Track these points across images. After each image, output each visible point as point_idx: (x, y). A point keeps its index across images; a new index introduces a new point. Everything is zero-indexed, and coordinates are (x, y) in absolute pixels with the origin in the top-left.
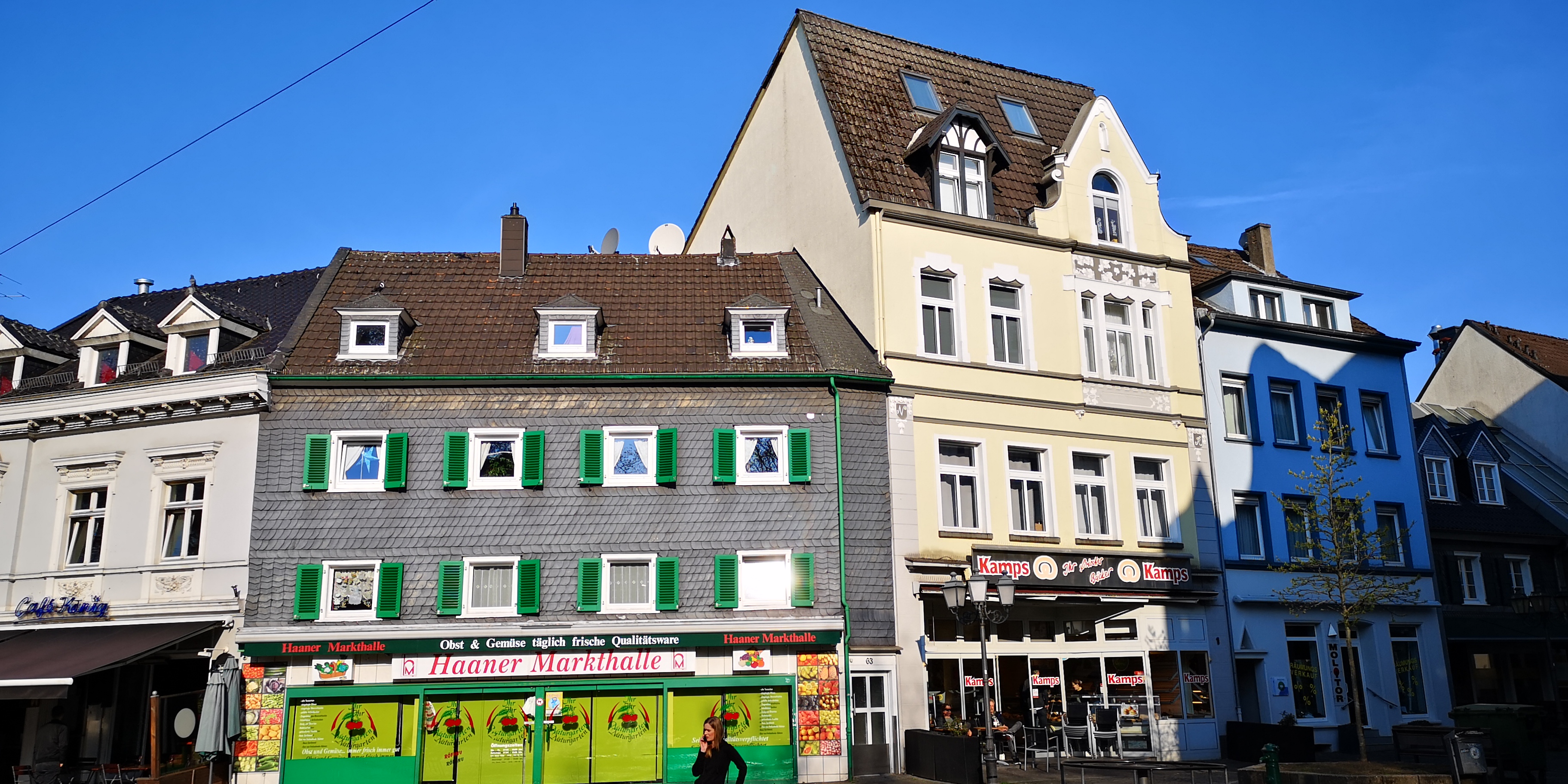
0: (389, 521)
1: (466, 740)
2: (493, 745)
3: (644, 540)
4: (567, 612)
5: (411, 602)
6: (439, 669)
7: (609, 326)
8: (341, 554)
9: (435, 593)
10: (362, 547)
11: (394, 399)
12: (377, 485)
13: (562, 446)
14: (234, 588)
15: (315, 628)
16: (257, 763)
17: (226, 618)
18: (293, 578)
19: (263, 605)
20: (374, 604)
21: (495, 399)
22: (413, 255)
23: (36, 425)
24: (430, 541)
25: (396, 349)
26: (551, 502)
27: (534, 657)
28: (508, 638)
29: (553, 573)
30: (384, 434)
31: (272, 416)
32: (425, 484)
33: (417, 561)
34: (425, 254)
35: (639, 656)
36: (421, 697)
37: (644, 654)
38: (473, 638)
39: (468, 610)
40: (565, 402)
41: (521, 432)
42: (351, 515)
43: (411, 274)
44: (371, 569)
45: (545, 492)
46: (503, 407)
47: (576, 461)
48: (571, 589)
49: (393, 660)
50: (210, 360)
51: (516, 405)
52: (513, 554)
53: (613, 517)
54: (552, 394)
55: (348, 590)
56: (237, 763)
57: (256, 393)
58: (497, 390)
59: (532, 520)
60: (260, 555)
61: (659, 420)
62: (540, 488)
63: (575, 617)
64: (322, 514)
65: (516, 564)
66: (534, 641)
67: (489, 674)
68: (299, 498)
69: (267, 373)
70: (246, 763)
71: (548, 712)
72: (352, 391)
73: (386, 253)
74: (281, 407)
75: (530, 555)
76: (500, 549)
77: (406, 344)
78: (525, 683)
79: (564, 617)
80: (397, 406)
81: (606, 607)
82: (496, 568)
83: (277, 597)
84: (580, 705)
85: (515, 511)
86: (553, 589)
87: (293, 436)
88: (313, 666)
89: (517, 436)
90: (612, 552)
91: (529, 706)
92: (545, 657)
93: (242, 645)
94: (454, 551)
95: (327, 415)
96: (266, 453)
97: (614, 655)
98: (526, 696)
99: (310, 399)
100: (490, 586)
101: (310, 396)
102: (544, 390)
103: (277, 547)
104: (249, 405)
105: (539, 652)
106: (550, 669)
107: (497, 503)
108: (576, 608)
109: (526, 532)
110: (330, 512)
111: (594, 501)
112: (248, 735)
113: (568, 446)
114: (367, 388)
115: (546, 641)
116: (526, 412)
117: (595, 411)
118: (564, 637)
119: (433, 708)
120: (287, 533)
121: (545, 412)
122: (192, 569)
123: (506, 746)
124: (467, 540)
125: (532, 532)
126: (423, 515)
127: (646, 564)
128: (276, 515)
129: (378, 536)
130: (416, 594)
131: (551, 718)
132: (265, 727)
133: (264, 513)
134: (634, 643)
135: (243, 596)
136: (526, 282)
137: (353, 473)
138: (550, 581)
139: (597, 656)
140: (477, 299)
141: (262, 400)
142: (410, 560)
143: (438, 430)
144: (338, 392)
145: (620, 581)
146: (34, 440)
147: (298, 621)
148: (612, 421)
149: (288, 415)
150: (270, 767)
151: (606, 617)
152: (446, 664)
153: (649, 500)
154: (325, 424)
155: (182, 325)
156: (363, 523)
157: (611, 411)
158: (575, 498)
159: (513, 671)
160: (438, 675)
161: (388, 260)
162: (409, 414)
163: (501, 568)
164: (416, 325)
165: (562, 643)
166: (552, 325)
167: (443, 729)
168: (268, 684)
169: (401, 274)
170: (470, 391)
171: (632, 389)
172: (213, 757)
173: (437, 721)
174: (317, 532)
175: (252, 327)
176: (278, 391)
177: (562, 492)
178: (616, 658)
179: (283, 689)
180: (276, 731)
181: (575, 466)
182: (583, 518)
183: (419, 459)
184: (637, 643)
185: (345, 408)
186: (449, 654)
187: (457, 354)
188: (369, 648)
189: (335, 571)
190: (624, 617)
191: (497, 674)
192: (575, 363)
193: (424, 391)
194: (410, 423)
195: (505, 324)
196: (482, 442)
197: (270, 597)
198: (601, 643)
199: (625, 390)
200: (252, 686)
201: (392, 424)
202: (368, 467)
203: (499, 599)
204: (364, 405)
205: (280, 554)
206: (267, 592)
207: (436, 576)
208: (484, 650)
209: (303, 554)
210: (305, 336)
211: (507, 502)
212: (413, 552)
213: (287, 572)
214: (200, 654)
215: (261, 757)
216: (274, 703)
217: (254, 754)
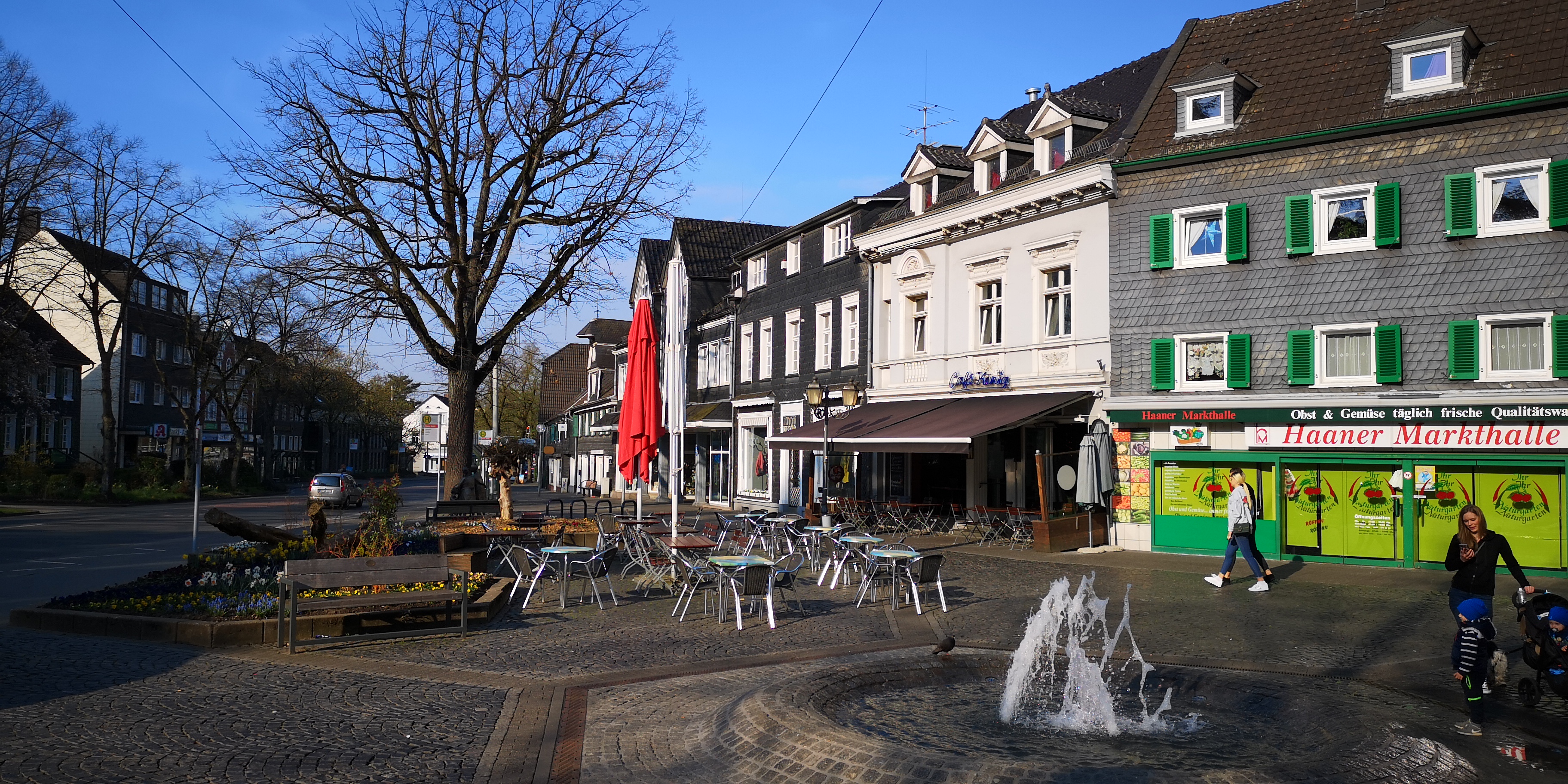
0: (1234, 293)
1: (1329, 509)
2: (1357, 516)
3: (1535, 296)
4: (1437, 381)
5: (1262, 372)
6: (1293, 438)
7: (1486, 45)
8: (1190, 327)
9: (1285, 363)
10: (1210, 319)
11: (1231, 170)
12: (1220, 259)
13: (1423, 196)
14: (1100, 362)
15: (1170, 397)
16: (1132, 515)
17: (1096, 389)
18: (1148, 352)
19: (1125, 377)
20: (1225, 376)
21: (1340, 154)
22: (1262, 10)
23: (948, 232)
24: (1277, 311)
25: (1232, 117)
26: (1411, 261)
27: (1397, 428)
28: (1364, 409)
29: (1418, 339)
30: (1223, 206)
31: (1118, 202)
32: (1269, 253)
33: (1265, 332)
34: (1275, 6)
35: (1530, 430)
36: (1277, 464)
37: (1535, 429)
38: (1325, 409)
39: (1321, 378)
40: (1423, 147)
41: (1372, 186)
42: (1197, 290)
43: (1258, 32)
44: (1220, 341)
45: (1405, 251)
46: (1349, 162)
47: (1441, 212)
48: (1441, 356)
49: (1246, 428)
50: (1067, 157)
51: (1366, 158)
52: (1369, 320)
53: (1491, 273)
54: (1408, 139)
55: (1201, 362)
56: (1115, 514)
57: (1101, 183)
58: (1342, 144)
59: (1390, 282)
60: (1118, 332)
61: (1553, 150)
62: (1398, 246)
63: (1446, 387)
64: (1170, 290)
65: (1373, 331)
66: (1395, 412)
67: (1346, 444)
68: (1148, 277)
69: (1110, 162)
70: (1122, 514)
71: (1419, 487)
72: (1189, 168)
73: (1233, 16)
74: (1126, 192)
75: (1389, 320)
76: (1353, 316)
77: (1244, 110)
78: (1389, 456)
79: (1433, 386)
80: (1235, 177)
81: (1486, 373)
82: (1351, 335)
83: (1136, 369)
84: (1457, 482)
85: (1369, 274)
86: (1419, 357)
87: (1138, 219)
88: (1171, 433)
89: (1368, 192)
90: (1491, 312)
91: (1397, 479)
92: (1410, 429)
93: (1109, 412)
94: (1302, 320)
95: (1168, 194)
96: (1117, 238)
97: (1496, 428)
98: (1393, 469)
99: (1151, 181)
100: (1347, 355)
101: (1150, 179)
102: (1398, 136)
103: (1133, 324)
104: (1098, 195)
105: (1403, 423)
106: (1417, 441)
107: (1348, 267)
108: (1447, 376)
109: (1383, 296)
110: (1177, 289)
111: (1466, 256)
112: (1122, 491)
113: (1430, 196)
114: (1204, 162)
115: (1409, 412)
116: (1377, 163)
117: (1463, 151)
118: (1431, 408)
119: (1292, 475)
120: (1141, 310)
121: (1401, 161)
122: (1067, 346)
123: (1372, 518)
124: (1316, 308)
125: (1390, 295)
126: (1268, 285)
127: (1539, 323)
128: (1130, 294)
129: (1224, 309)
130: (1266, 364)
131: (1423, 492)
132: (1135, 485)
133: (1119, 293)
134: (1520, 415)
135: (1108, 369)
136: (1388, 12)
137: (1198, 249)
138: (1414, 348)
139: (1475, 429)
140: (1327, 45)
141: (1108, 188)
142: (1258, 331)
143: (1279, 196)
144: (1176, 170)
145: (1506, 344)
146: (950, 244)
147: (1156, 391)
148: (1486, 159)
149: (1133, 199)
150: (1142, 520)
151: (1485, 386)
152: (1300, 434)
153: (1540, 249)
154: (1167, 204)
155: (1042, 129)
156: (1209, 297)
157: (1484, 148)
158: (1441, 255)
159: (1373, 442)
160: (1292, 444)
161: (1235, 22)
162: (1247, 183)
163: (1357, 335)
164: (1257, 88)
165: (1429, 414)
166: (1407, 59)
167: (1304, 497)
168: (1135, 447)
169: (1247, 34)
170: (1312, 149)
171: (1511, 118)
172: (1090, 507)
173: (1296, 488)
174: (1167, 308)
175: (1102, 119)
176: (1122, 178)
177: (1425, 249)
178: (1499, 432)
179: (1147, 452)
180: (1145, 489)
181: (1440, 217)
182: (1453, 276)
183: (1260, 228)
184: (1525, 415)
185: (1184, 185)
186: (1303, 423)
187: (1297, 112)
188: (1221, 417)
189: (1187, 344)
190: (1510, 386)
191: (1356, 444)
192: (1437, 98)
193: (1262, 157)
194: (1250, 192)
195: (1356, 68)
196: (1330, 203)
197: (1130, 370)
198: (1477, 414)
199: (1504, 120)
200: (1121, 449)
201: (1231, 195)
202: (1212, 241)
203: (1357, 368)
204: (1202, 180)
205: (1136, 330)
206: (1127, 365)
207: (1285, 346)
208: (1337, 421)
209: (1156, 329)
210: (1147, 120)
211: (1359, 265)
212: (1260, 323)
213: (1143, 346)
214: (1076, 419)
215: (1134, 511)
216: (1141, 464)
217: (1128, 508)
